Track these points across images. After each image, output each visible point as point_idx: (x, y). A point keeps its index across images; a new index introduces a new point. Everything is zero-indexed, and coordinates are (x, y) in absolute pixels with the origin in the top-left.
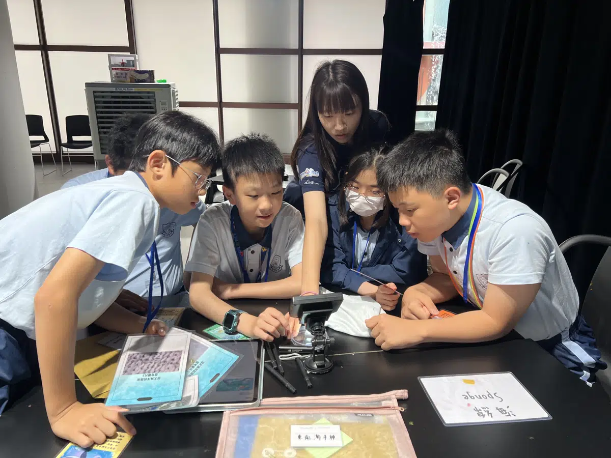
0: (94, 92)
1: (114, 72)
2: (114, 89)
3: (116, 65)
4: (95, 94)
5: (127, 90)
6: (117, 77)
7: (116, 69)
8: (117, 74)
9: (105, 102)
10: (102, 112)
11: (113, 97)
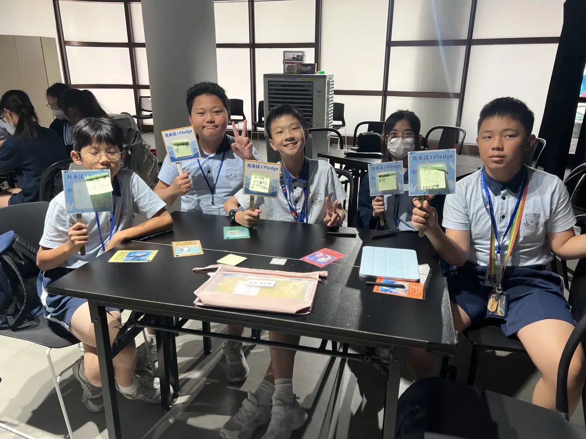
0: (269, 81)
1: (286, 65)
2: (283, 80)
3: (288, 60)
4: (270, 83)
5: (293, 80)
6: (288, 69)
7: (288, 63)
8: (288, 67)
9: (276, 90)
10: (273, 98)
11: (283, 86)
